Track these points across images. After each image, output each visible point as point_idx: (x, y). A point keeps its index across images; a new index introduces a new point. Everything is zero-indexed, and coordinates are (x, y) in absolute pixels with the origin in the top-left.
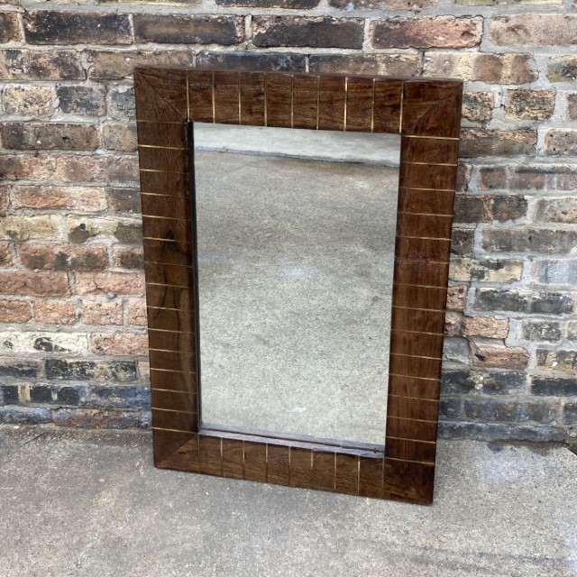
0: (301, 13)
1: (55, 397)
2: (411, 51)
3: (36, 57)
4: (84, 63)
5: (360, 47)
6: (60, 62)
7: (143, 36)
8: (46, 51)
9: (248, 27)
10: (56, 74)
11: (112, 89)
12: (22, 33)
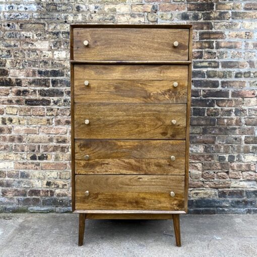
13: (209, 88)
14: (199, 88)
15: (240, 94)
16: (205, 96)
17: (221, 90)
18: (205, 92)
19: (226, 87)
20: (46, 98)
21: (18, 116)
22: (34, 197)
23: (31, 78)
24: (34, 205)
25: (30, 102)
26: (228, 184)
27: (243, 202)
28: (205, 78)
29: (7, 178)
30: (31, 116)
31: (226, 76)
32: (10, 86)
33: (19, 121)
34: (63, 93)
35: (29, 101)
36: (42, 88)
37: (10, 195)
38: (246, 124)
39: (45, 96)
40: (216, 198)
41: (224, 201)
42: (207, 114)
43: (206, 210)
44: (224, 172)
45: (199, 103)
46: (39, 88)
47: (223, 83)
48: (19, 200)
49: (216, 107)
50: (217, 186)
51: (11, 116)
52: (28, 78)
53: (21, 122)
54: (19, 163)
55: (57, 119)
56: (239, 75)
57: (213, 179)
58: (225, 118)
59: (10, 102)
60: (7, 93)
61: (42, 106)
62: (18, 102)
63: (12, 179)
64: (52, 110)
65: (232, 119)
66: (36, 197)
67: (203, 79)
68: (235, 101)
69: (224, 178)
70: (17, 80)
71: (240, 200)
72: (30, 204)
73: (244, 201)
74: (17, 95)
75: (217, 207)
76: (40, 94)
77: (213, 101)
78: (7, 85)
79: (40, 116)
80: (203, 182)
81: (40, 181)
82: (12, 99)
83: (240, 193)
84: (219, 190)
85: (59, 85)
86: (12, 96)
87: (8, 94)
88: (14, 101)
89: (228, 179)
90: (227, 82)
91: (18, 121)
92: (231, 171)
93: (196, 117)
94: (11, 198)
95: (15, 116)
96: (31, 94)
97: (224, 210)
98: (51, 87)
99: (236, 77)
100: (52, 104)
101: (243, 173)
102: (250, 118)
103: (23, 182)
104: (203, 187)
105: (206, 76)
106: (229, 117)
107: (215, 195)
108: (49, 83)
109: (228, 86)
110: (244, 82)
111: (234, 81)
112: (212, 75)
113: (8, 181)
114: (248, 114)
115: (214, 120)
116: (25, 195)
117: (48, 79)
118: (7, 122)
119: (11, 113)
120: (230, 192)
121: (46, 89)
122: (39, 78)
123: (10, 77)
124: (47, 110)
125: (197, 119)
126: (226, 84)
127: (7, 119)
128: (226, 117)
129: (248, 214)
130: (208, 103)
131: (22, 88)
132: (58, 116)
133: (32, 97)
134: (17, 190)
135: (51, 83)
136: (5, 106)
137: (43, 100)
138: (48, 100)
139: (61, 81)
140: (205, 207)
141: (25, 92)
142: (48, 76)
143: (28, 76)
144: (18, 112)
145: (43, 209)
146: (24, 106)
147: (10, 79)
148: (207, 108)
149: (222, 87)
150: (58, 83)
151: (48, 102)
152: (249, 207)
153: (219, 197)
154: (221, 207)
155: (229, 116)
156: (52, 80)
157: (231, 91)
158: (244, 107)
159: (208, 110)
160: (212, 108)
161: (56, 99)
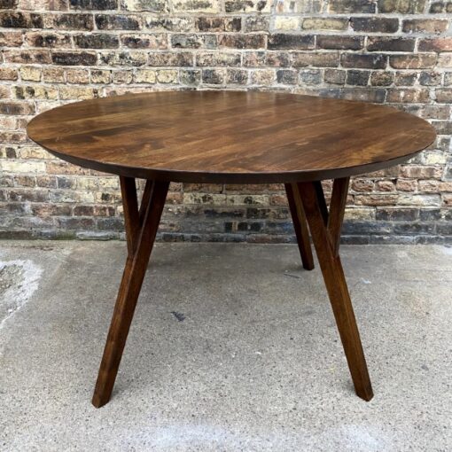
0: (389, 35)
1: (249, 228)
2: (434, 53)
3: (271, 56)
4: (291, 58)
5: (412, 51)
6: (280, 58)
7: (320, 45)
8: (275, 53)
9: (365, 42)
10: (278, 64)
11: (301, 71)
12: (266, 45)
13: (379, 34)
14: (362, 33)
15: (434, 44)
16: (371, 48)
17: (400, 38)
18: (371, 40)
19: (411, 31)
20: (88, 51)
21: (42, 83)
22: (83, 217)
23: (59, 13)
24: (85, 229)
25: (61, 59)
26: (393, 199)
27: (414, 228)
28: (374, 12)
29: (37, 188)
30: (65, 84)
31: (413, 9)
32: (21, 27)
33: (46, 93)
34: (117, 41)
35: (59, 57)
36: (80, 32)
37: (46, 214)
38: (436, 100)
39: (87, 46)
40: (372, 221)
41: (383, 225)
42: (372, 82)
43: (353, 238)
44: (390, 180)
45: (360, 61)
46: (73, 33)
47: (406, 23)
48: (60, 222)
49: (389, 69)
50: (375, 202)
51: (31, 84)
52: (53, 12)
53: (50, 95)
54: (54, 164)
55: (111, 90)
56: (438, 8)
57: (370, 191)
58: (402, 90)
59: (26, 57)
60: (19, 41)
61: (83, 67)
62: (40, 58)
63: (44, 189)
64: (100, 73)
65: (414, 91)
66: (87, 217)
67: (370, 15)
68: (424, 57)
69: (388, 190)
70: (33, 15)
71: (410, 223)
72: (78, 227)
73: (416, 225)
74: (36, 46)
75: (372, 234)
76: (78, 44)
77: (385, 57)
78: (16, 26)
79: (81, 83)
80: (353, 196)
81: (91, 193)
82: (30, 52)
83: (411, 214)
84: (379, 208)
85: (110, 26)
86: (27, 47)
87: (21, 44)
88: (32, 57)
89: (395, 191)
90: (413, 22)
91: (43, 93)
92: (400, 178)
93: (351, 87)
94: (48, 219)
95: (37, 85)
96: (62, 44)
97: (381, 239)
98: (96, 30)
99: (432, 11)
100: (99, 62)
101: (421, 182)
102: (446, 90)
103: (63, 194)
104: (353, 203)
105: (377, 9)
106: (409, 88)
107: (371, 215)
108: (92, 21)
109: (414, 31)
110: (445, 21)
111: (426, 20)
112: (388, 8)
113: (38, 192)
114: (442, 82)
115: (383, 93)
116: (68, 214)
117: (89, 15)
118: (25, 94)
119: (30, 78)
120: (395, 212)
121: (87, 33)
122: (73, 12)
123: (21, 11)
124: (92, 73)
125: (354, 91)
126: (412, 26)
127: (24, 89)
128: (405, 87)
129: (420, 245)
130: (375, 62)
131: (44, 32)
132: (112, 85)
133: (64, 49)
134: (55, 206)
135: (94, 22)
136: (18, 65)
137: (84, 55)
138: (93, 56)
139: (113, 19)
140: (352, 234)
141: (50, 40)
142: (88, 9)
143: (52, 9)
144: (43, 77)
145: (99, 235)
146: (51, 66)
147: (20, 14)
148: (372, 71)
149: (404, 31)
150: (107, 22)
151: (93, 59)
152: (423, 234)
153: (377, 218)
154: (377, 234)
155: (410, 85)
156: (97, 16)
157: (418, 38)
158: (437, 69)
159: (374, 74)
160: (381, 71)
161: (105, 52)
